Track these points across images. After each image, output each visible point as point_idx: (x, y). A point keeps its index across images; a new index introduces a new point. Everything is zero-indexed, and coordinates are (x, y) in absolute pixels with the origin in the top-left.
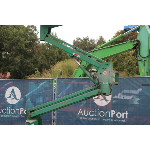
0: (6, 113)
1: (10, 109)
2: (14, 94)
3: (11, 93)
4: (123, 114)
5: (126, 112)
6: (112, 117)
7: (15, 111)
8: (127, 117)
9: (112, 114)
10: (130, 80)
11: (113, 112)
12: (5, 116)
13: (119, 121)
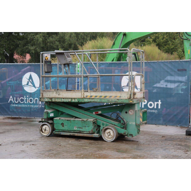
0: (23, 102)
1: (28, 98)
2: (32, 81)
3: (29, 80)
4: (156, 103)
5: (158, 102)
6: (143, 107)
7: (34, 100)
8: (159, 107)
9: (143, 104)
10: (164, 64)
11: (145, 102)
12: (23, 106)
13: (151, 111)
